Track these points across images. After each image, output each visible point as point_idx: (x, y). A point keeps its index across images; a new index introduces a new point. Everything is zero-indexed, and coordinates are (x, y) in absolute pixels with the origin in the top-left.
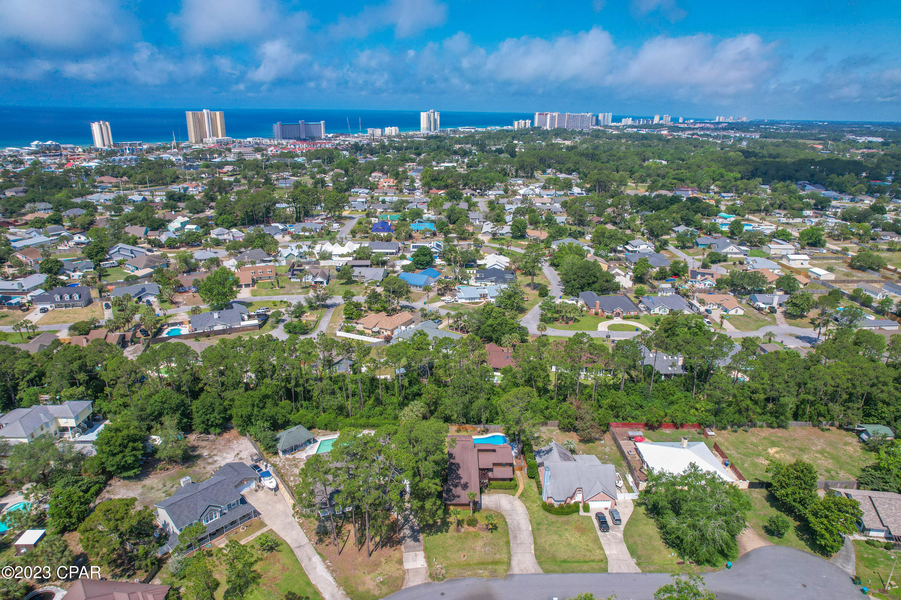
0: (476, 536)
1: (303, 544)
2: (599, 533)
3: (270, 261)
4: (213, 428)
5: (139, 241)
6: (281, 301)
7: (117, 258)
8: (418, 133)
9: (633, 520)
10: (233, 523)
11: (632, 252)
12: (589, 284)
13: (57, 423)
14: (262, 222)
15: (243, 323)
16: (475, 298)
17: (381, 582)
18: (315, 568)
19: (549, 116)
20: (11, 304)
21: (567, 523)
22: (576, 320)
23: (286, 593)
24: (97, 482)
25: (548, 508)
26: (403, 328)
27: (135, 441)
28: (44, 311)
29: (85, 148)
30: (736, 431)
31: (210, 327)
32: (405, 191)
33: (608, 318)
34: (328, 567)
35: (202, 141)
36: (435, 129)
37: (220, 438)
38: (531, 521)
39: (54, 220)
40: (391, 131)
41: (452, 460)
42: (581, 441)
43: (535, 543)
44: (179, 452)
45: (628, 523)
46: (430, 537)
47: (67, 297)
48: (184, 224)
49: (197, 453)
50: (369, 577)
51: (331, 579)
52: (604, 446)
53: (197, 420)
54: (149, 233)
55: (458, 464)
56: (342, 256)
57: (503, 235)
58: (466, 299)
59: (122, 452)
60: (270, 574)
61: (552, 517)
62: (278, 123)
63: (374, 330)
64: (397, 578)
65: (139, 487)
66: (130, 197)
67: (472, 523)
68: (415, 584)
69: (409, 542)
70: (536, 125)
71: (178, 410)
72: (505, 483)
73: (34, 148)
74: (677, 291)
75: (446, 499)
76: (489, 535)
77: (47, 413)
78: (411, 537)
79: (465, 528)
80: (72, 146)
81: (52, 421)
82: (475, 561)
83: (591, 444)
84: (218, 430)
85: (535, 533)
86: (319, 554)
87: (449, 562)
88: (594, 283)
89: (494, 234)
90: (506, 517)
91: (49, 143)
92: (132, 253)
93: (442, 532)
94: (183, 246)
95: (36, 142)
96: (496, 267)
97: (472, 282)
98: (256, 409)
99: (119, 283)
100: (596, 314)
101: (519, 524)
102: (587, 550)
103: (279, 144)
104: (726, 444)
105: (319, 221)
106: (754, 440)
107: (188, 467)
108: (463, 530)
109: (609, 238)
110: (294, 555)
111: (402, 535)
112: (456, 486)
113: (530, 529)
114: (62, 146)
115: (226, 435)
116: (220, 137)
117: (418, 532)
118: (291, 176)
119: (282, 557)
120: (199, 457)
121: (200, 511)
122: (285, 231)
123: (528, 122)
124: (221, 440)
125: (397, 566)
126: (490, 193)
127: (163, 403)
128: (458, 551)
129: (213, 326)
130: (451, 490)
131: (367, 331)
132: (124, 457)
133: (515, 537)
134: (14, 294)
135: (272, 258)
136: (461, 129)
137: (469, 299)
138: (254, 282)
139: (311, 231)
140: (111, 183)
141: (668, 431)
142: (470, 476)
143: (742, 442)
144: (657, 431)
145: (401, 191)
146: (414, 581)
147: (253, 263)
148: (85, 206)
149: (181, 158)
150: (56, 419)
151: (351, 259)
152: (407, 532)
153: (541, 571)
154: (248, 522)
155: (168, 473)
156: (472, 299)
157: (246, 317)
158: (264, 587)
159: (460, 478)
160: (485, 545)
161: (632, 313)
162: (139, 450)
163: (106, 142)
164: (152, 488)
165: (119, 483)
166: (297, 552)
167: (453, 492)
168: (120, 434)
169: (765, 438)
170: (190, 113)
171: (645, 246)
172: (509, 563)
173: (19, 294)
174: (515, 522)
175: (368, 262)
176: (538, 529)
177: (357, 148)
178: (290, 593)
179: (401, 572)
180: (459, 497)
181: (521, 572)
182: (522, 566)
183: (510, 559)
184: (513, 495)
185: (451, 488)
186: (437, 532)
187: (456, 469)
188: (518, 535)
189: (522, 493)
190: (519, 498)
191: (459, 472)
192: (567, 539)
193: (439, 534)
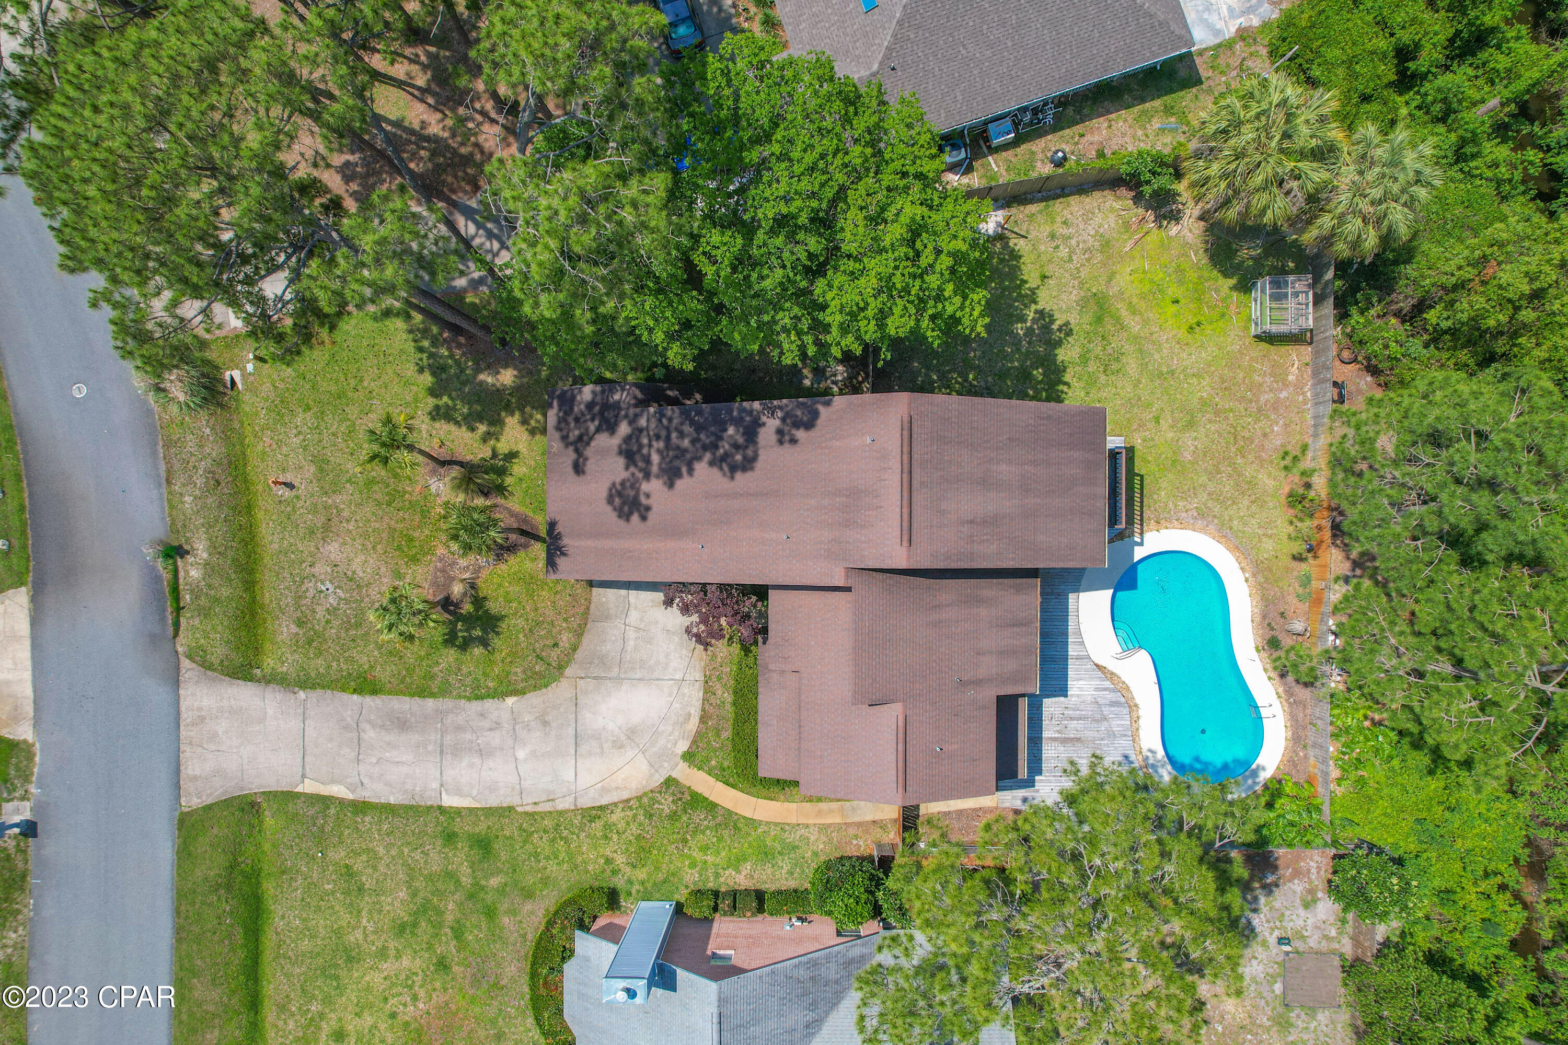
0: (407, 547)
21: (482, 976)
38: (502, 811)
43: (360, 807)
55: (748, 464)
75: (566, 403)
82: (260, 533)
90: (534, 699)
93: (433, 392)
101: (484, 753)
108: (442, 486)
112: (630, 453)
113: (448, 801)
128: (321, 463)
130: (611, 428)
133: (402, 724)
142: (674, 531)
153: (192, 801)
159: (671, 475)
160: (352, 581)
167: (605, 440)
174: (496, 738)
176: (450, 838)
180: (578, 469)
181: (186, 716)
182: (222, 726)
183: (269, 680)
184: (689, 757)
185: (624, 429)
186: (438, 370)
187: (725, 447)
188: (415, 737)
189: (712, 807)
190: (670, 782)
191: (701, 467)
192: (383, 953)
193: (427, 379)
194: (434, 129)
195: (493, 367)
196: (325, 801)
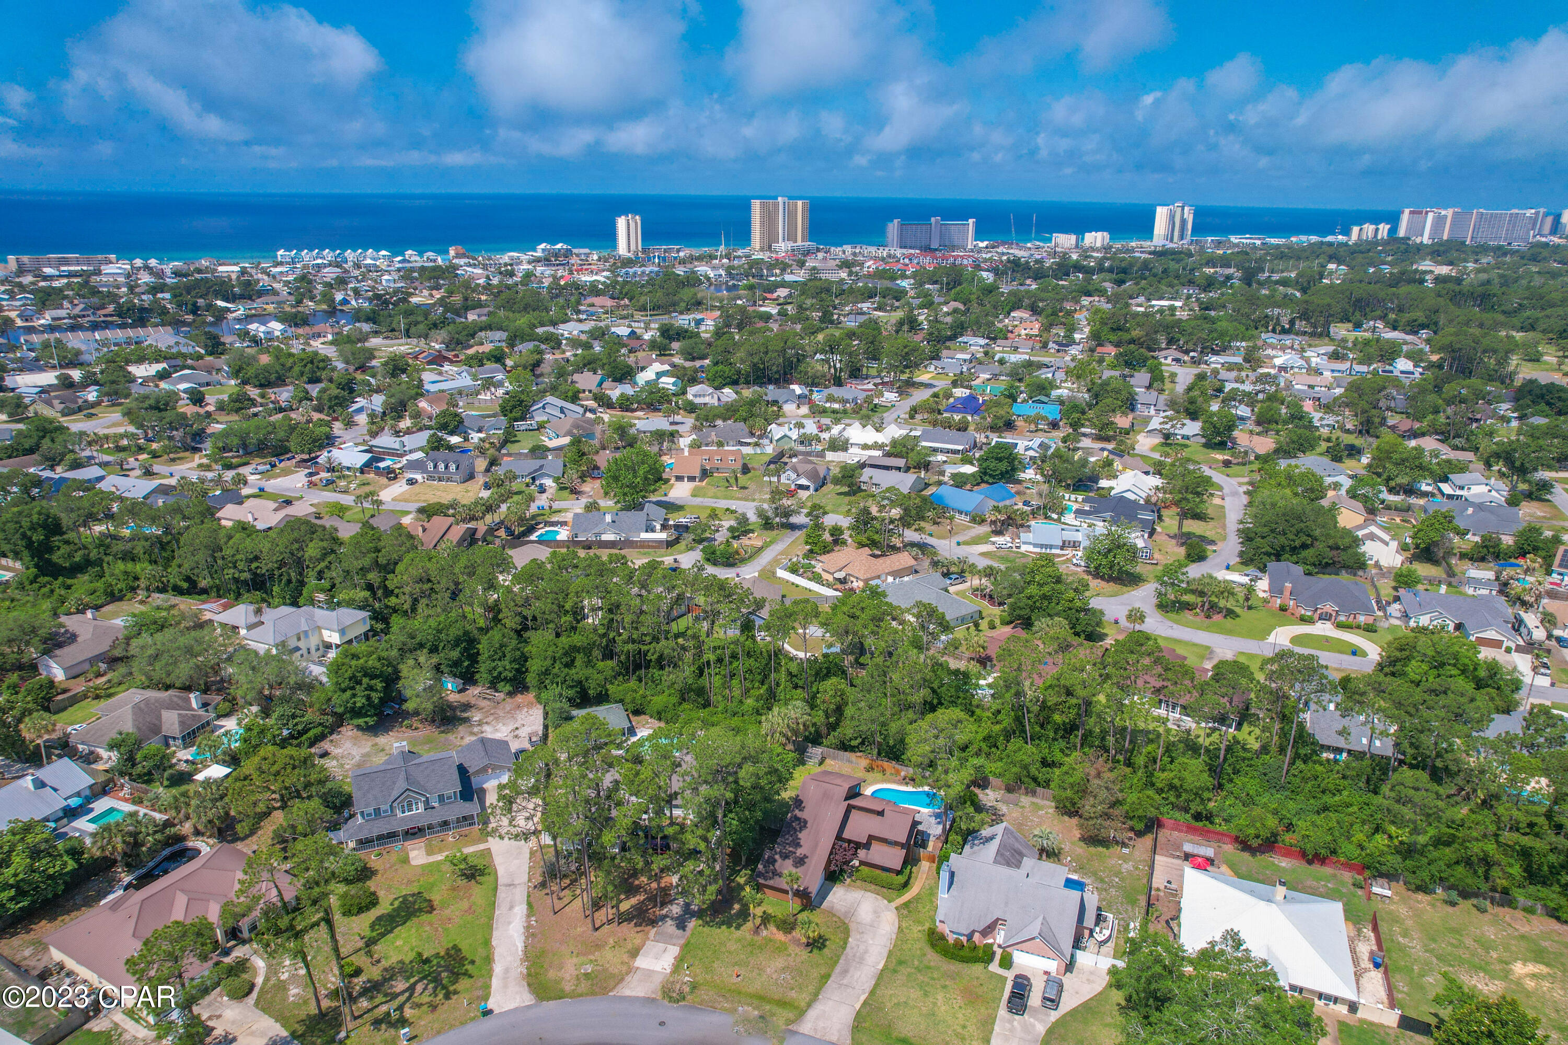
0: (781, 949)
1: (516, 882)
2: (1003, 1012)
3: (748, 444)
4: (502, 684)
5: (581, 395)
6: (728, 510)
7: (540, 417)
8: (1147, 244)
9: (1087, 1010)
10: (445, 823)
11: (1450, 497)
12: (1294, 550)
13: (321, 635)
14: (776, 382)
15: (645, 536)
16: (1051, 547)
17: (586, 974)
18: (509, 923)
19: (1431, 215)
20: (379, 468)
21: (952, 977)
22: (1230, 613)
23: (451, 945)
24: (320, 724)
25: (935, 939)
26: (890, 579)
27: (373, 677)
28: (411, 482)
29: (602, 255)
30: (1453, 904)
31: (597, 534)
32: (1051, 345)
33: (1304, 620)
34: (528, 927)
35: (770, 247)
36: (1182, 237)
37: (509, 700)
38: (890, 954)
39: (495, 357)
40: (1096, 239)
41: (797, 812)
42: (1083, 839)
43: (872, 993)
44: (429, 706)
45: (1073, 1013)
46: (707, 929)
47: (441, 466)
48: (659, 375)
49: (466, 715)
50: (575, 960)
51: (520, 945)
52: (1125, 859)
53: (483, 667)
54: (608, 384)
55: (805, 823)
56: (865, 447)
57: (1188, 438)
58: (1035, 545)
59: (353, 688)
60: (447, 912)
61: (933, 958)
62: (896, 221)
63: (837, 575)
64: (613, 976)
65: (370, 744)
66: (613, 330)
67: (787, 926)
68: (633, 994)
69: (669, 926)
70: (1402, 233)
71: (457, 645)
72: (885, 875)
73: (539, 254)
74: (1504, 587)
75: (760, 875)
76: (804, 954)
77: (311, 618)
78: (676, 919)
79: (771, 932)
80: (587, 251)
81: (313, 630)
82: (751, 990)
83: (1100, 849)
84: (508, 688)
85: (882, 977)
86: (530, 905)
87: (708, 977)
88: (1304, 546)
89: (1167, 436)
90: (852, 934)
91: (559, 246)
92: (562, 411)
93: (730, 927)
94: (642, 409)
95: (543, 246)
96: (1127, 495)
97: (1069, 518)
98: (557, 665)
99: (520, 454)
100: (1283, 609)
101: (866, 952)
102: (957, 1035)
103: (889, 256)
104: (1409, 923)
105: (871, 386)
106: (1491, 933)
107: (443, 732)
108: (765, 933)
109: (1397, 464)
110: (495, 895)
111: (664, 912)
112: (785, 857)
113: (880, 966)
114: (575, 251)
115: (519, 698)
116: (799, 243)
117: (693, 914)
118: (875, 309)
119: (477, 892)
120: (466, 720)
121: (395, 794)
122: (801, 399)
123: (1384, 229)
124: (510, 703)
125: (625, 958)
126: (1214, 358)
127: (439, 631)
128: (735, 964)
129: (600, 534)
130: (775, 861)
131: (825, 576)
132: (354, 696)
133: (845, 971)
134: (389, 454)
135: (755, 440)
136: (1234, 239)
137: (1041, 546)
138: (705, 474)
139: (844, 401)
140: (602, 307)
141: (1284, 863)
142: (815, 846)
143: (1454, 930)
144: (1259, 857)
145: (1045, 346)
146: (634, 988)
147: (720, 444)
148: (547, 339)
149: (723, 273)
150: (319, 628)
151: (878, 453)
152: (676, 909)
154: (466, 830)
155: (415, 733)
156: (1046, 546)
157: (658, 527)
158: (427, 928)
159: (798, 845)
160: (784, 969)
161: (1362, 619)
162: (376, 690)
163: (633, 247)
164: (383, 750)
165: (350, 733)
166: (502, 893)
167: (777, 865)
168: (354, 663)
169: (1523, 937)
170: (758, 202)
171: (1485, 489)
172: (801, 1013)
173: (393, 455)
174: (862, 948)
175: (901, 462)
176: (895, 971)
177: (1016, 267)
178: (455, 947)
179: (624, 968)
180: (782, 876)
181: (812, 1033)
182: (821, 1024)
183: (809, 1005)
184: (889, 901)
185: (777, 857)
186: (723, 923)
187: (798, 827)
188: (852, 969)
189: (909, 901)
190: (897, 908)
191: (800, 835)
192: (935, 1004)
193: (724, 927)
194: (642, 898)
195: (731, 908)
196: (865, 1003)
